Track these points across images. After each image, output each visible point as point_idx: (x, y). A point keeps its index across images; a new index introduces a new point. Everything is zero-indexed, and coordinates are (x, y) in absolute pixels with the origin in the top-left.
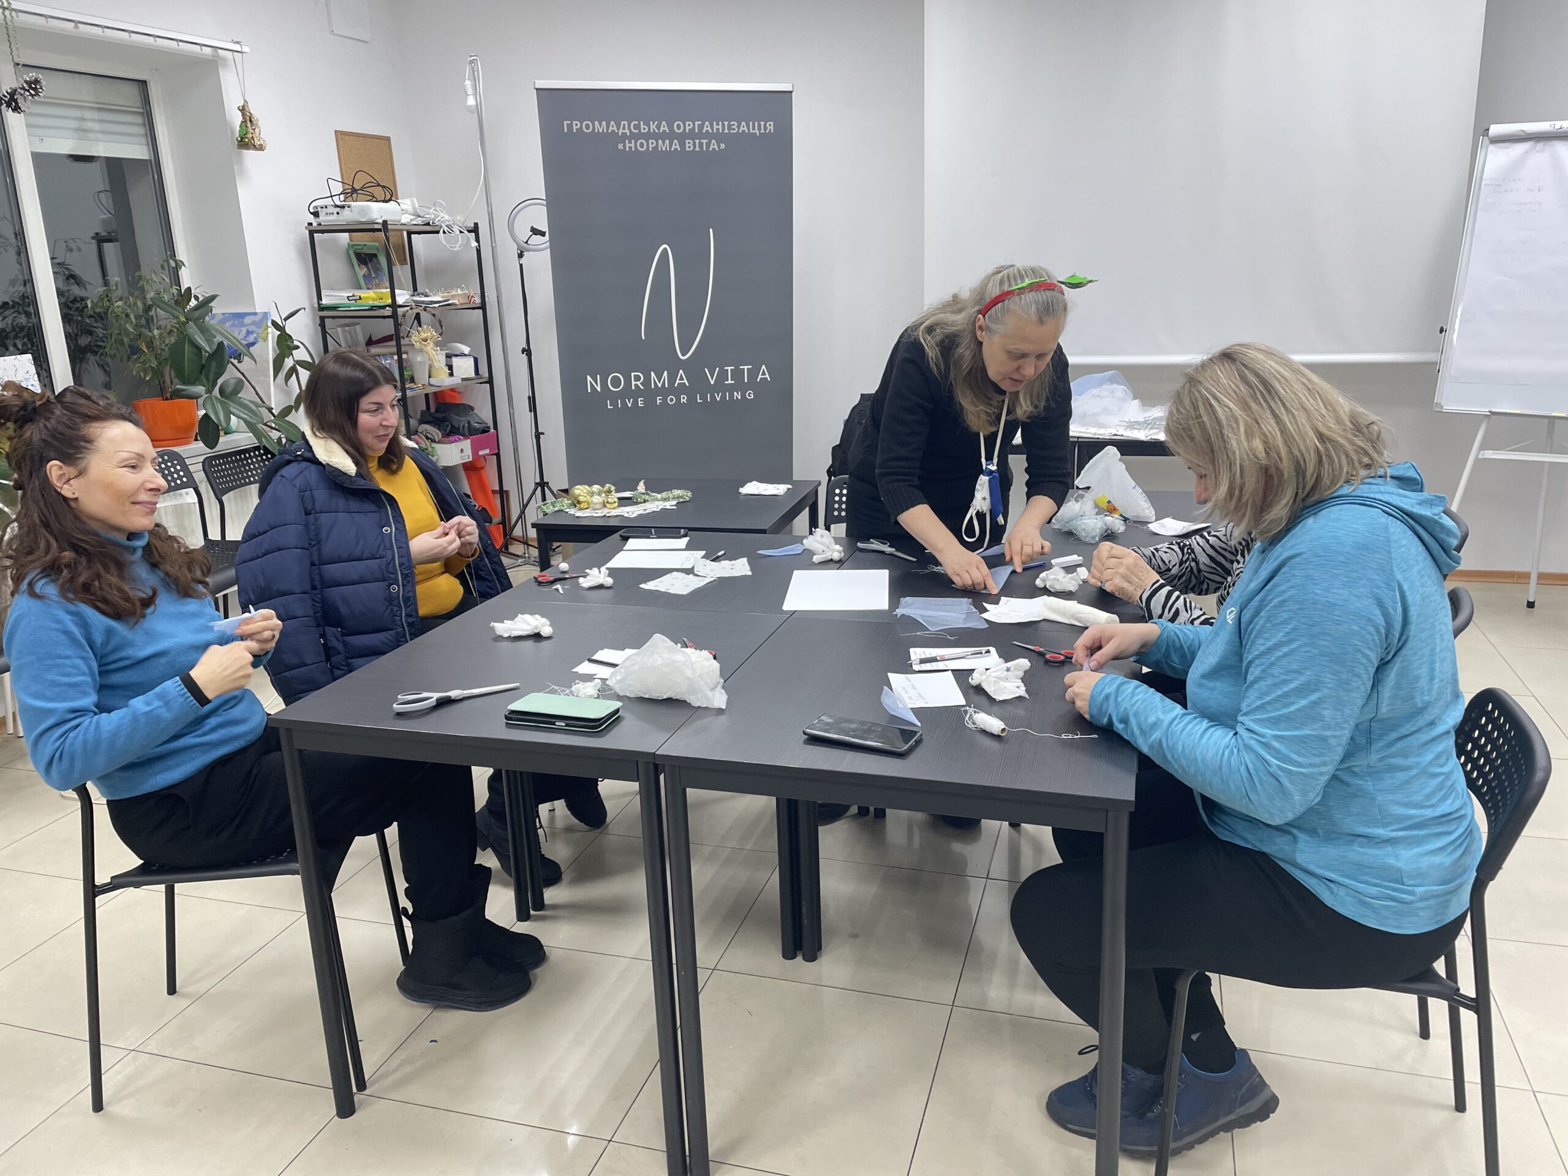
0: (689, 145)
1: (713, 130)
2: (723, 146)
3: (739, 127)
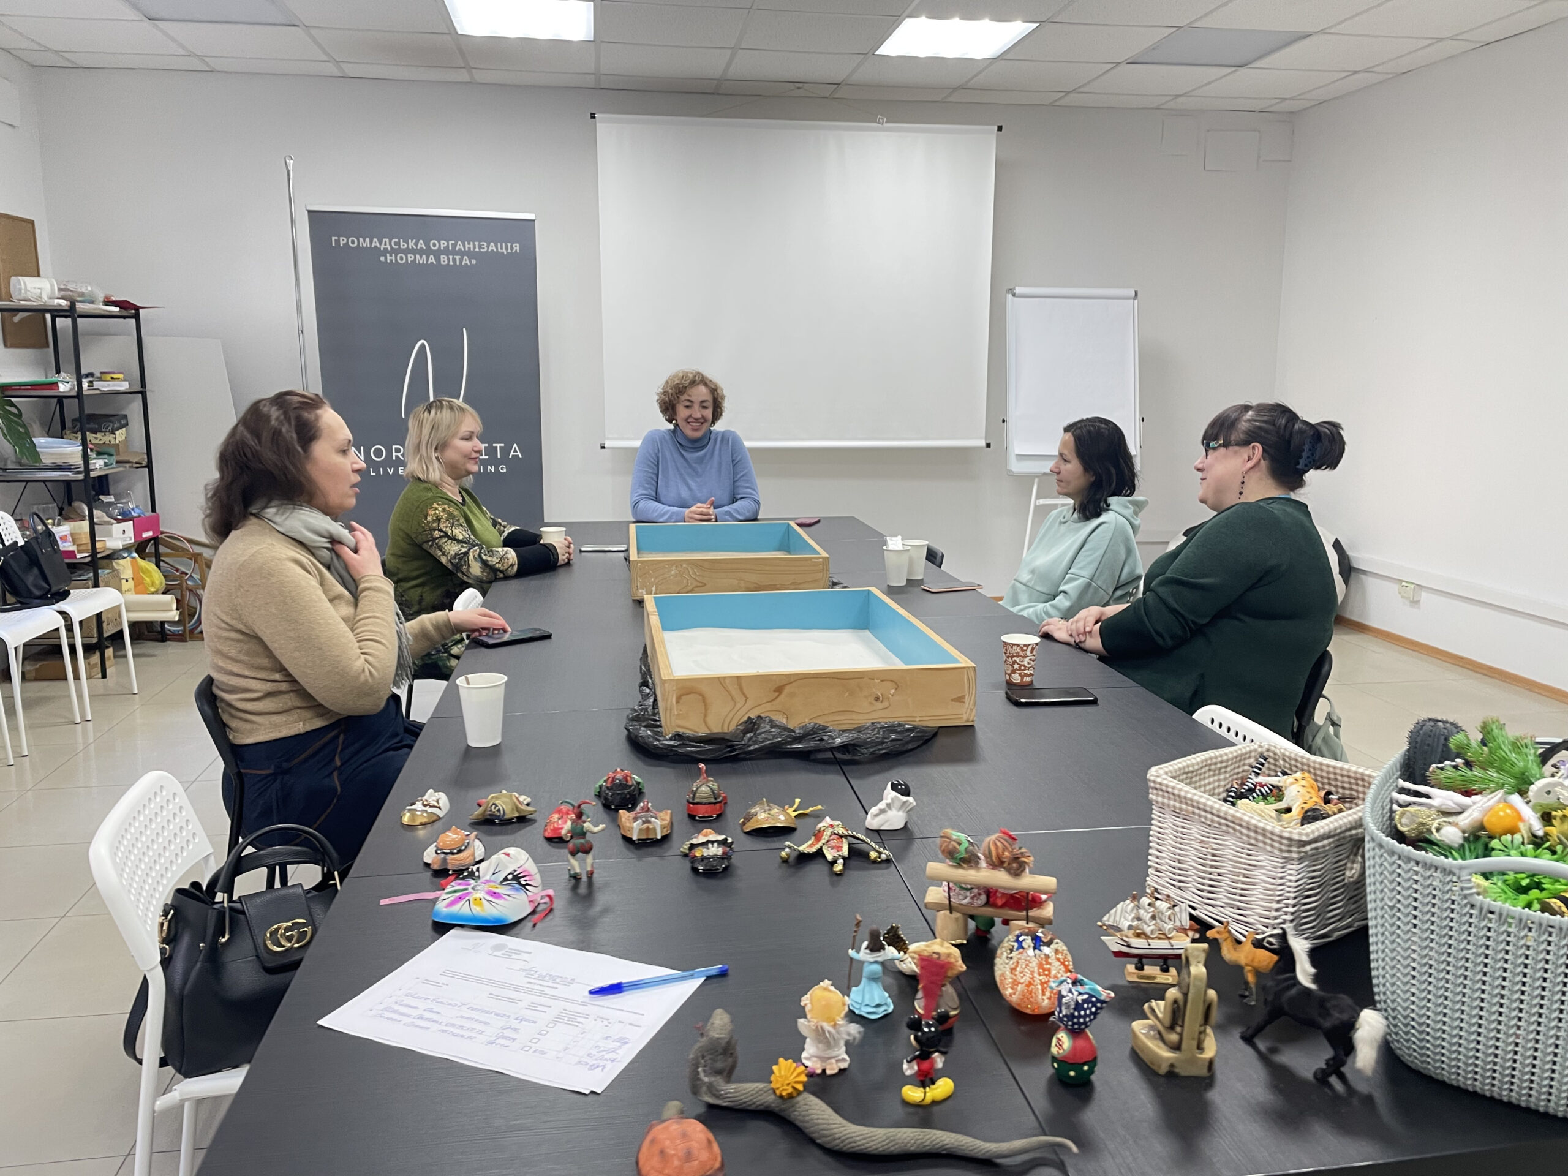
0: (444, 260)
1: (464, 247)
2: (474, 262)
3: (488, 247)
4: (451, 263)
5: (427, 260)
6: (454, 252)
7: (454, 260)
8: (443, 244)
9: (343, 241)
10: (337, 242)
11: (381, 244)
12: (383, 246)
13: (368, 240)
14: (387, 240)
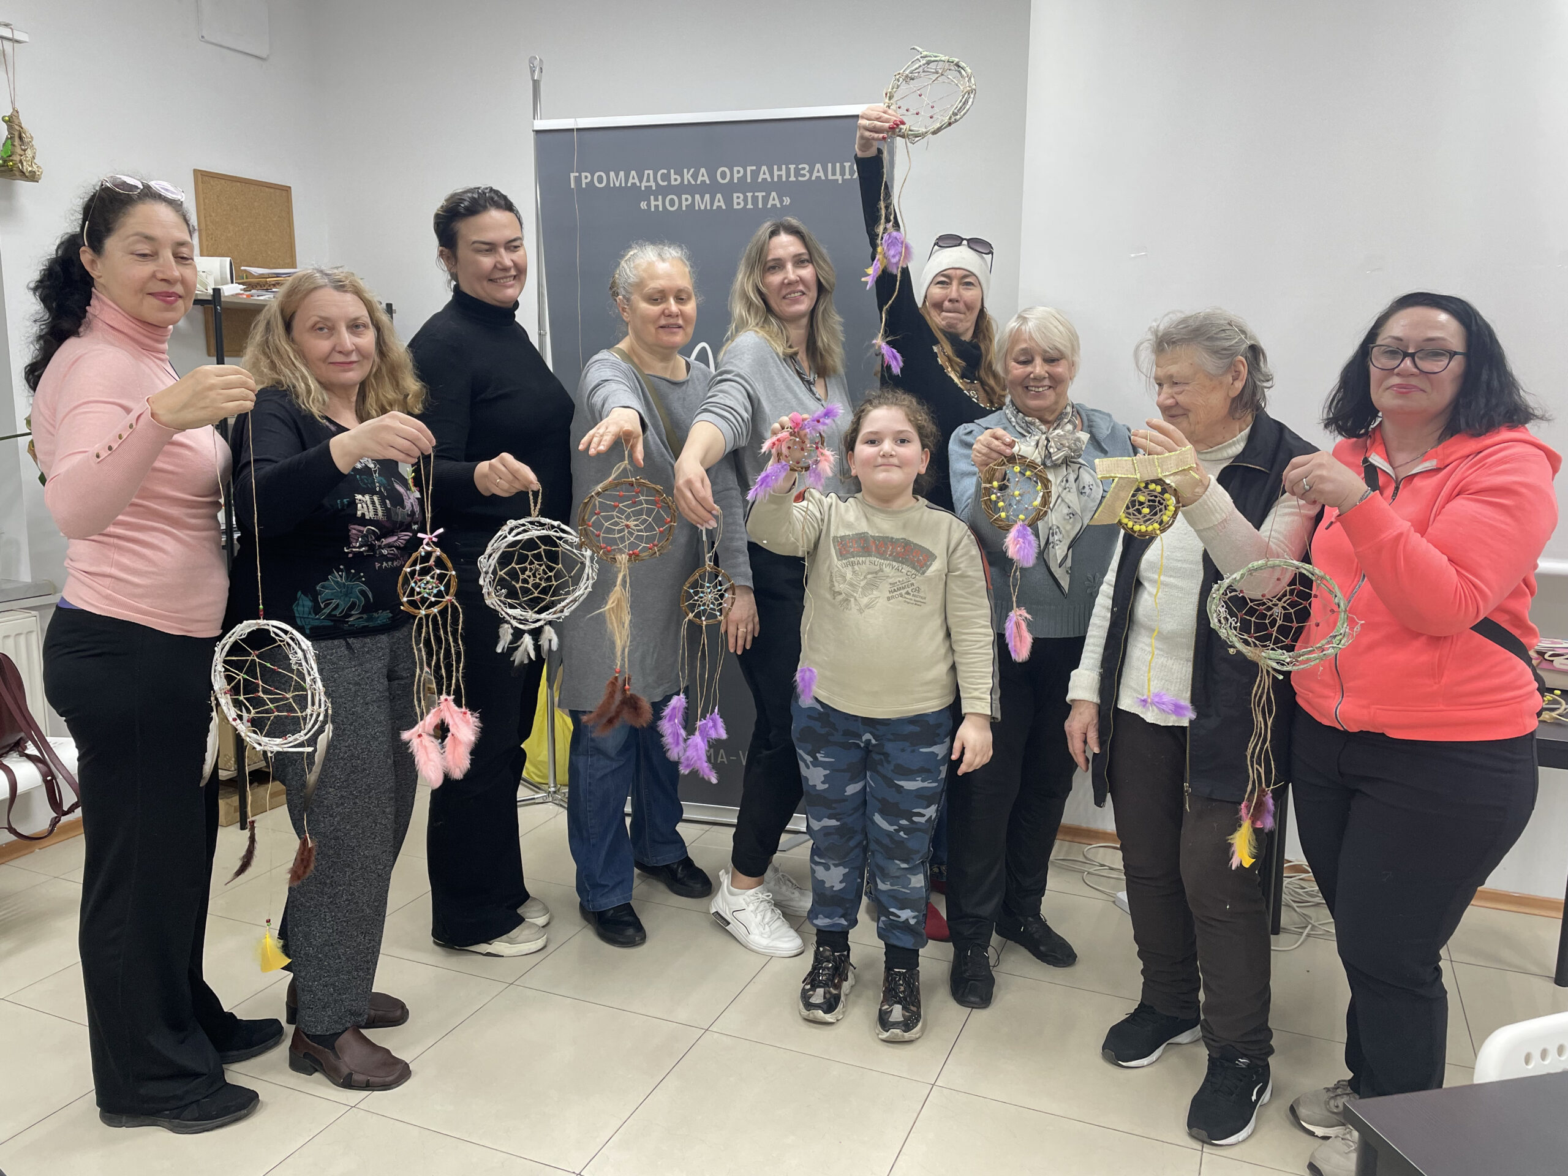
1: (772, 178)
2: (787, 201)
3: (811, 172)
4: (750, 206)
5: (712, 204)
6: (755, 186)
7: (755, 199)
8: (738, 172)
9: (586, 178)
10: (578, 180)
11: (641, 181)
12: (644, 184)
13: (622, 174)
14: (651, 172)
